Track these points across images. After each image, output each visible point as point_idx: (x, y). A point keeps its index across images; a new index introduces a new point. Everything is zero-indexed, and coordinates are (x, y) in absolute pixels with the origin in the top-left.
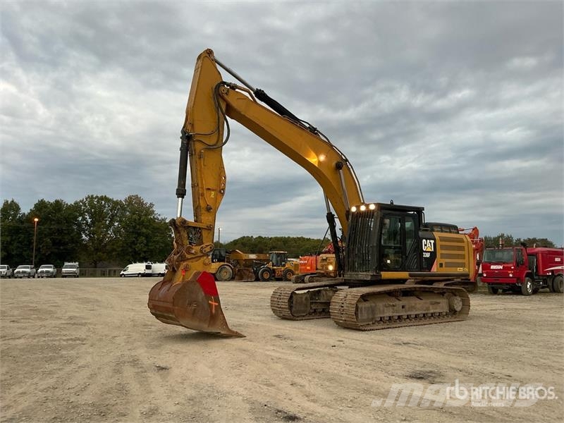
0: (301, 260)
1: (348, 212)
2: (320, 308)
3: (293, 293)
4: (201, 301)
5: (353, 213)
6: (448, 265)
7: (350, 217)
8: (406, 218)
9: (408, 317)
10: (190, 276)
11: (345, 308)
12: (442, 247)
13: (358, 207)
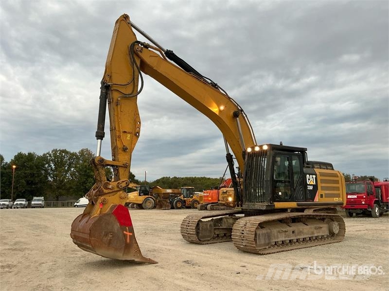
0: (204, 193)
1: (244, 153)
2: (222, 233)
3: (200, 221)
4: (116, 231)
5: (249, 153)
6: (327, 196)
7: (246, 156)
8: (293, 157)
9: (298, 240)
10: (107, 209)
11: (245, 234)
12: (323, 181)
13: (253, 148)
